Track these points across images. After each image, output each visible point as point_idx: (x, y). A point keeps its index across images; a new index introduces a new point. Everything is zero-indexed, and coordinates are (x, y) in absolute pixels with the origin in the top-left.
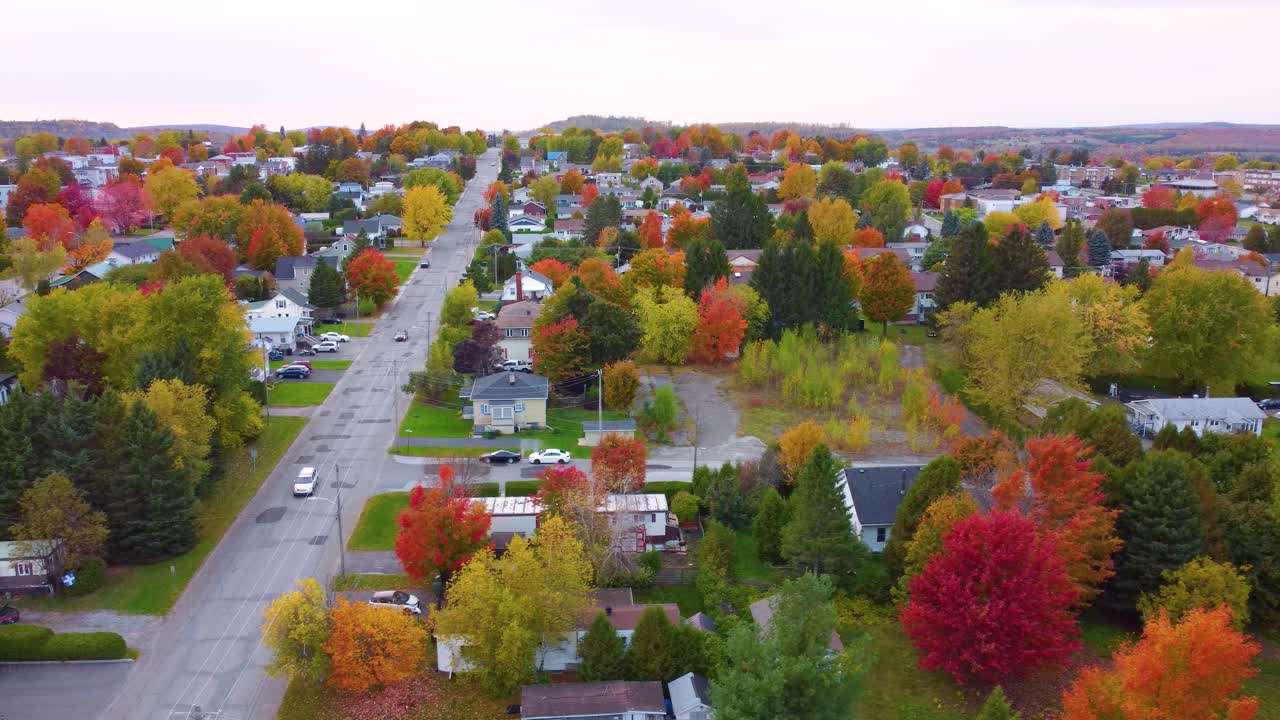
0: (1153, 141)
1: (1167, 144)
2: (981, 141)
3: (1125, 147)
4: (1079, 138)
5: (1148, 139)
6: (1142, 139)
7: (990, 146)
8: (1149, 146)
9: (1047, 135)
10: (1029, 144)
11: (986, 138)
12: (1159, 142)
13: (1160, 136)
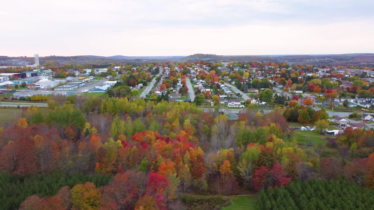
0: (348, 60)
1: (352, 61)
2: (303, 60)
3: (341, 62)
4: (329, 59)
5: (347, 59)
6: (345, 59)
7: (305, 61)
8: (347, 61)
9: (320, 58)
10: (316, 61)
11: (304, 59)
12: (350, 60)
13: (350, 58)
